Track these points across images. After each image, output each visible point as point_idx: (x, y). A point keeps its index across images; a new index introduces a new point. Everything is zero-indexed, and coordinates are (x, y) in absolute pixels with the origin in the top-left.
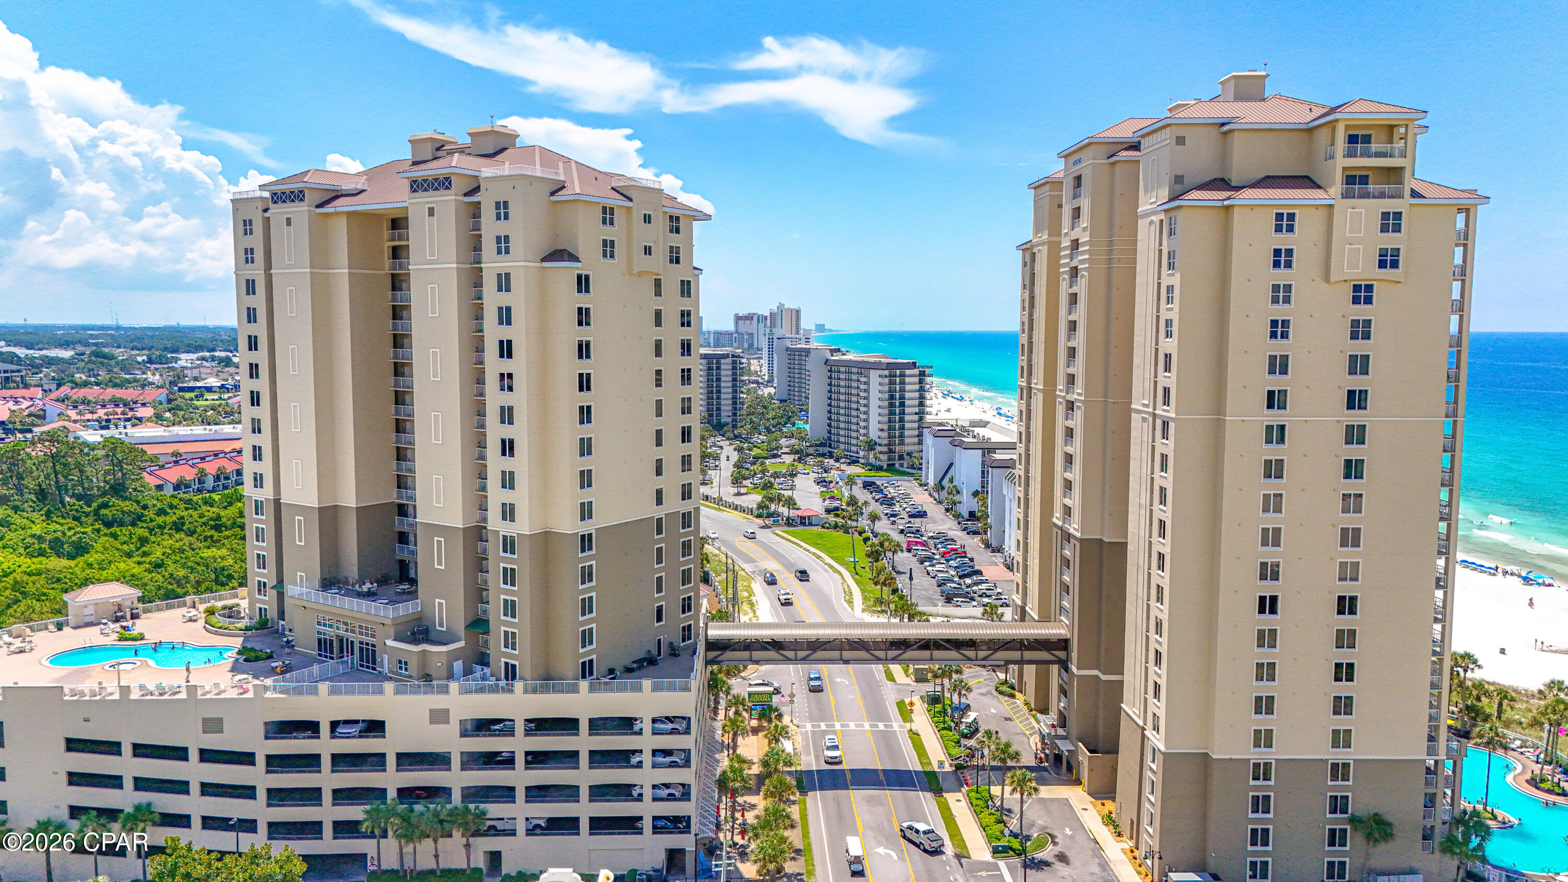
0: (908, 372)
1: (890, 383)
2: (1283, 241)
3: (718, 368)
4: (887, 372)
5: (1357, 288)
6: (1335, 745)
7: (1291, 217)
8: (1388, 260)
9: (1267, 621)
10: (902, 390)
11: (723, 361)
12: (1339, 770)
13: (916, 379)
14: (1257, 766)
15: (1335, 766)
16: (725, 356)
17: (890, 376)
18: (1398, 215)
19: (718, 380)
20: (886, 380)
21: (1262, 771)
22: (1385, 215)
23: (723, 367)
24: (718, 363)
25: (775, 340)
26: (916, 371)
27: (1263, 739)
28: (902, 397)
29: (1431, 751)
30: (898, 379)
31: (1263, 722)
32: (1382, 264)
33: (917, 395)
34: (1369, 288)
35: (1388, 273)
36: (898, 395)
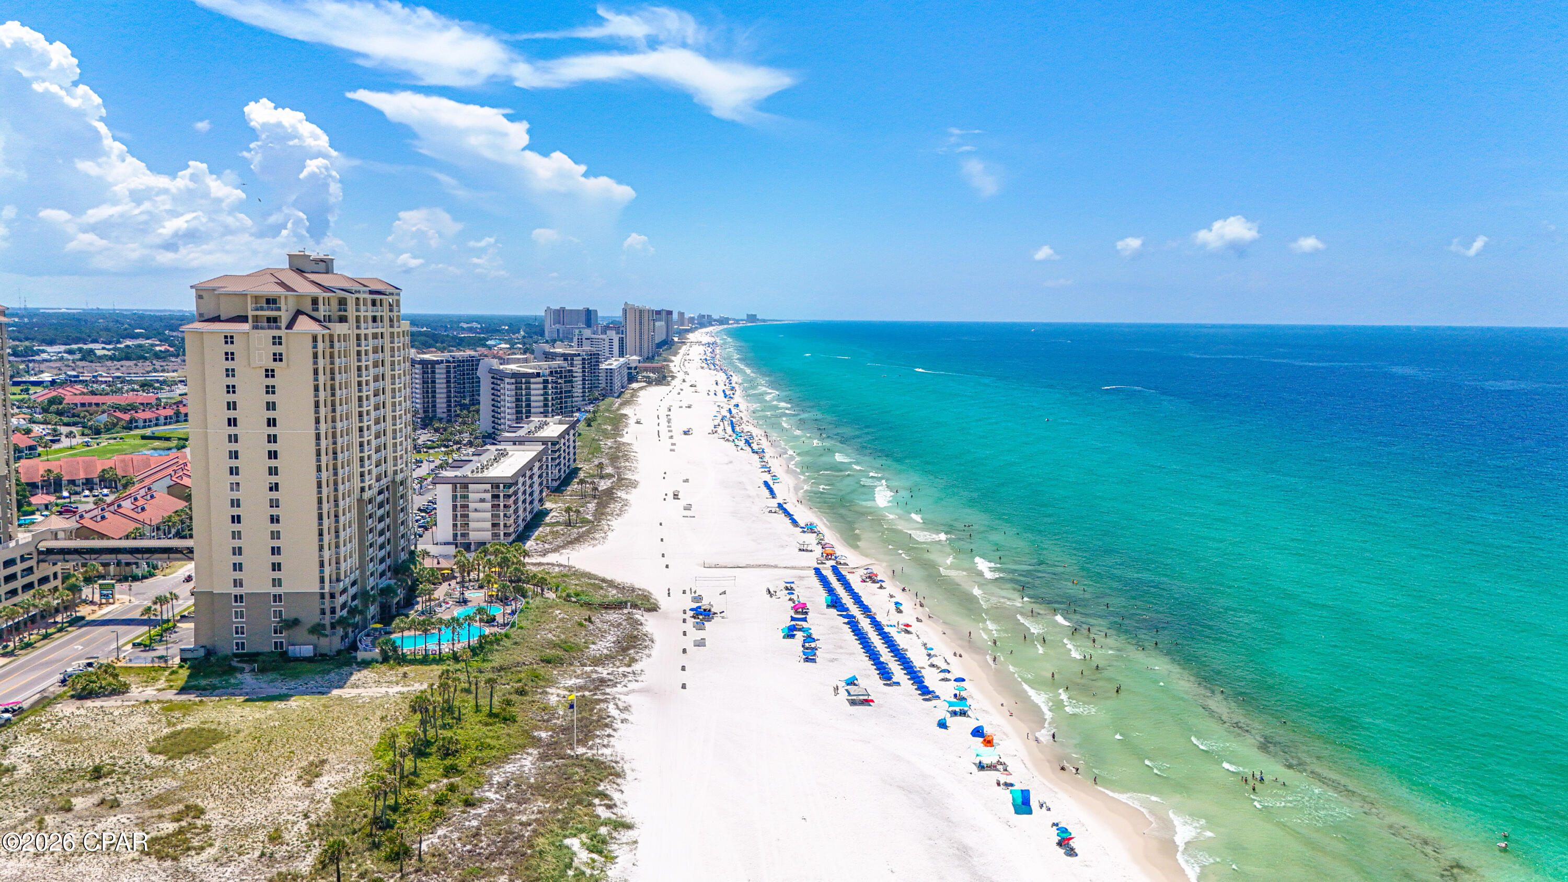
0: (532, 380)
1: (516, 389)
2: (229, 348)
3: (433, 372)
4: (513, 380)
5: (267, 371)
6: (274, 586)
7: (232, 337)
8: (278, 358)
9: (236, 527)
10: (528, 394)
11: (437, 366)
12: (278, 598)
13: (541, 386)
14: (236, 596)
15: (275, 596)
16: (438, 362)
17: (516, 383)
18: (280, 338)
19: (434, 382)
20: (513, 387)
21: (239, 598)
22: (274, 338)
23: (437, 371)
24: (433, 367)
25: (584, 340)
26: (540, 380)
27: (238, 583)
28: (528, 400)
29: (322, 588)
30: (524, 386)
31: (238, 575)
32: (275, 360)
33: (542, 398)
34: (273, 371)
35: (278, 363)
36: (524, 398)
